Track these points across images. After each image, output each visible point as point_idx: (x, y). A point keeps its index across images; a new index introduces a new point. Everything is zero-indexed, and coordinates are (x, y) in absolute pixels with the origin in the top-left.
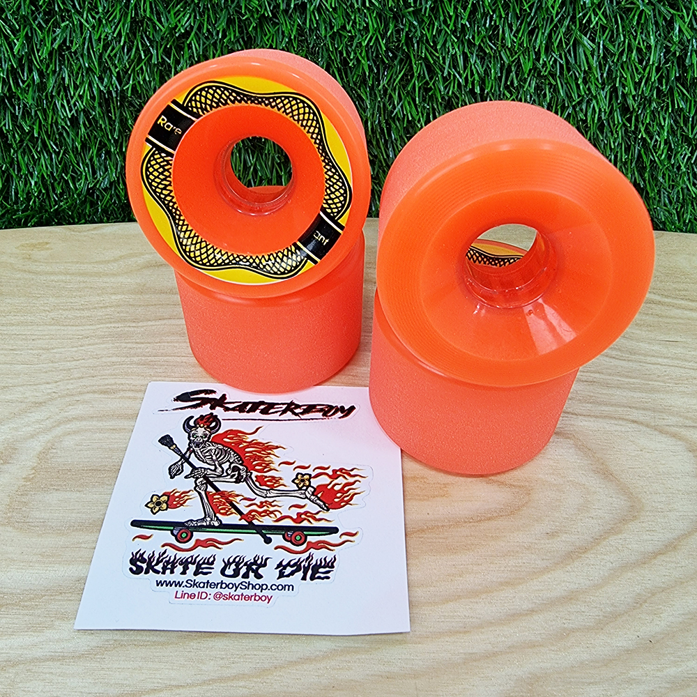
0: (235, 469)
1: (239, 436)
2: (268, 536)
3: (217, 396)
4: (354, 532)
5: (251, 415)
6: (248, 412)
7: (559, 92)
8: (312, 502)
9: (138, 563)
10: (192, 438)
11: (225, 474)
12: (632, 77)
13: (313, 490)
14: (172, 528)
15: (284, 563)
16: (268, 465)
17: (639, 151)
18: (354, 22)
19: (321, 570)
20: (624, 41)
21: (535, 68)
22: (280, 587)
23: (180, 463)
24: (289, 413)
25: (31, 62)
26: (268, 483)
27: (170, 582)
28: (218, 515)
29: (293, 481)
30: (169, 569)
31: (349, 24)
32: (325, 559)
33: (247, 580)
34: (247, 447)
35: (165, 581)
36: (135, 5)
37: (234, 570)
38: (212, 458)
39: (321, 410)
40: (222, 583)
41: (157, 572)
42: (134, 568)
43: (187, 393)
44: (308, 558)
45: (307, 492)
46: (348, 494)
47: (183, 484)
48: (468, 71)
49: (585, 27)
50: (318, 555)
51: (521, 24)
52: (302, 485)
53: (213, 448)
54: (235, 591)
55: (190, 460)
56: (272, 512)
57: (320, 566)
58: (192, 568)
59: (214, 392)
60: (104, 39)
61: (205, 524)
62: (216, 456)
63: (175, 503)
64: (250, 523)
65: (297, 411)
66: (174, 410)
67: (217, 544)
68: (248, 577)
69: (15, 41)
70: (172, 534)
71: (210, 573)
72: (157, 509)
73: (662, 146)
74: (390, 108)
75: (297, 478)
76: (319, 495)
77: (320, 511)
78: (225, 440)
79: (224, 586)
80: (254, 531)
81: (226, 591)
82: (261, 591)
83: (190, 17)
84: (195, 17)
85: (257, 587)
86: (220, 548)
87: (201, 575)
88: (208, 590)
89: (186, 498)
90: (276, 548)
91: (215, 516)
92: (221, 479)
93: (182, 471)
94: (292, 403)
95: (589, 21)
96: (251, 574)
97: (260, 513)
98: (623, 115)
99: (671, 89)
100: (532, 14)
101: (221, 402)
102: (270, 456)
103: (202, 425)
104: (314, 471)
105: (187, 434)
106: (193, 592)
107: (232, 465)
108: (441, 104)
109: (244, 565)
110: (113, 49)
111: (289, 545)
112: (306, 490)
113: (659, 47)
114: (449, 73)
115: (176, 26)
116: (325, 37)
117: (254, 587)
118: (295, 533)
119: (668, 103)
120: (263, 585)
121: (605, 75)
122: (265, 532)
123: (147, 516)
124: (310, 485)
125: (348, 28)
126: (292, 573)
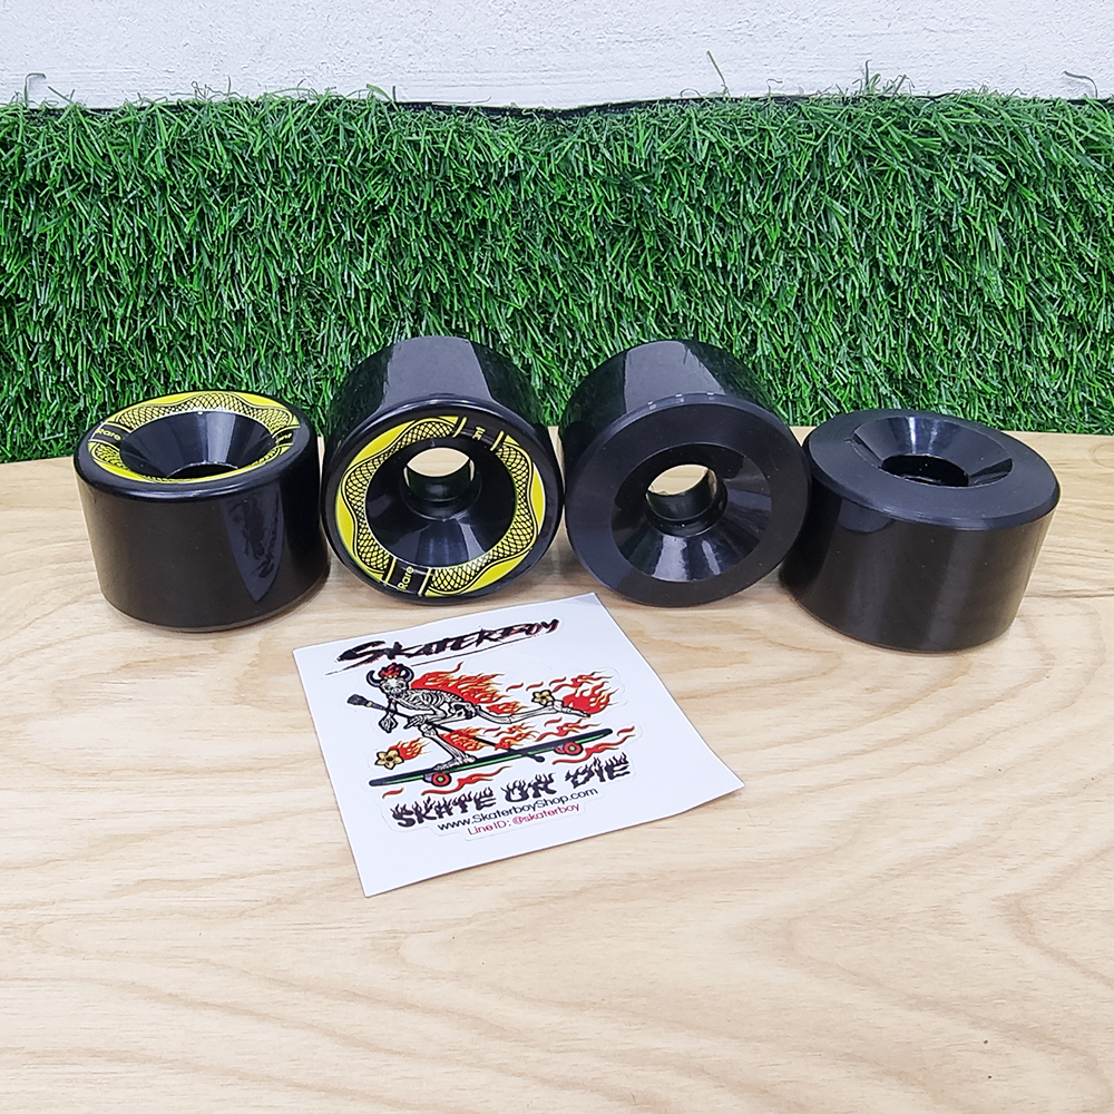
7: (812, 266)
12: (894, 246)
17: (910, 335)
18: (576, 192)
20: (881, 206)
21: (781, 239)
25: (199, 244)
31: (569, 192)
36: (328, 179)
48: (707, 244)
49: (835, 193)
51: (764, 189)
60: (289, 216)
69: (185, 220)
73: (936, 330)
74: (619, 289)
83: (389, 190)
84: (395, 189)
95: (840, 184)
98: (887, 293)
99: (939, 261)
100: (777, 177)
108: (676, 283)
110: (299, 226)
113: (920, 213)
114: (685, 246)
115: (375, 199)
116: (544, 208)
119: (937, 277)
121: (862, 245)
125: (570, 198)
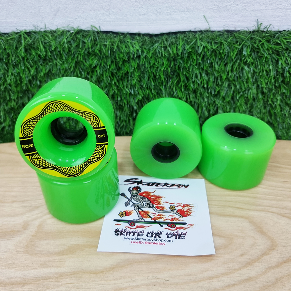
2: (161, 225)
4: (193, 224)
9: (117, 232)
13: (176, 211)
15: (168, 233)
18: (159, 62)
21: (226, 78)
22: (168, 241)
26: (160, 208)
27: (129, 238)
30: (128, 234)
33: (156, 238)
37: (151, 235)
40: (147, 239)
41: (124, 235)
51: (221, 62)
52: (172, 209)
56: (162, 218)
57: (181, 235)
58: (136, 234)
64: (155, 221)
70: (128, 223)
71: (143, 236)
76: (179, 212)
77: (179, 217)
80: (157, 223)
81: (149, 241)
82: (161, 242)
85: (160, 240)
86: (145, 228)
87: (139, 236)
91: (142, 218)
97: (158, 218)
102: (160, 200)
104: (176, 205)
118: (171, 224)
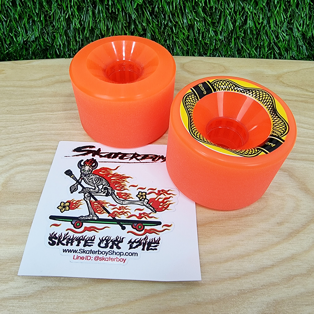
0: (106, 189)
1: (108, 171)
2: (123, 225)
3: (96, 149)
4: (170, 225)
5: (114, 160)
6: (112, 158)
8: (147, 207)
9: (53, 239)
10: (82, 172)
11: (100, 191)
13: (147, 201)
14: (72, 220)
15: (132, 241)
16: (123, 187)
19: (152, 245)
22: (130, 254)
23: (76, 185)
24: (134, 159)
26: (123, 197)
27: (70, 250)
28: (96, 213)
29: (137, 196)
30: (70, 243)
32: (154, 239)
33: (112, 250)
34: (112, 177)
35: (67, 250)
37: (105, 244)
38: (93, 183)
39: (151, 158)
40: (99, 251)
41: (64, 244)
42: (51, 242)
43: (80, 147)
44: (145, 238)
45: (144, 202)
46: (166, 204)
47: (78, 196)
50: (151, 237)
52: (141, 198)
53: (94, 177)
54: (106, 256)
55: (81, 183)
56: (125, 213)
57: (152, 243)
58: (83, 242)
59: (94, 147)
61: (89, 218)
62: (95, 181)
63: (73, 206)
64: (114, 218)
65: (139, 158)
66: (72, 156)
67: (96, 230)
68: (113, 248)
70: (72, 223)
71: (92, 245)
72: (64, 209)
75: (139, 194)
76: (151, 204)
77: (151, 213)
78: (100, 173)
79: (100, 253)
80: (116, 223)
81: (101, 256)
82: (120, 256)
85: (118, 253)
86: (98, 232)
87: (87, 246)
88: (91, 255)
89: (79, 204)
90: (128, 233)
91: (95, 214)
92: (98, 194)
93: (77, 189)
94: (136, 154)
96: (115, 247)
97: (119, 213)
101: (98, 152)
102: (124, 182)
103: (88, 165)
104: (148, 190)
105: (80, 169)
106: (83, 256)
107: (104, 187)
109: (111, 241)
111: (135, 231)
112: (144, 201)
117: (116, 254)
118: (138, 225)
120: (121, 253)
122: (122, 224)
123: (58, 213)
124: (146, 198)
126: (137, 246)
